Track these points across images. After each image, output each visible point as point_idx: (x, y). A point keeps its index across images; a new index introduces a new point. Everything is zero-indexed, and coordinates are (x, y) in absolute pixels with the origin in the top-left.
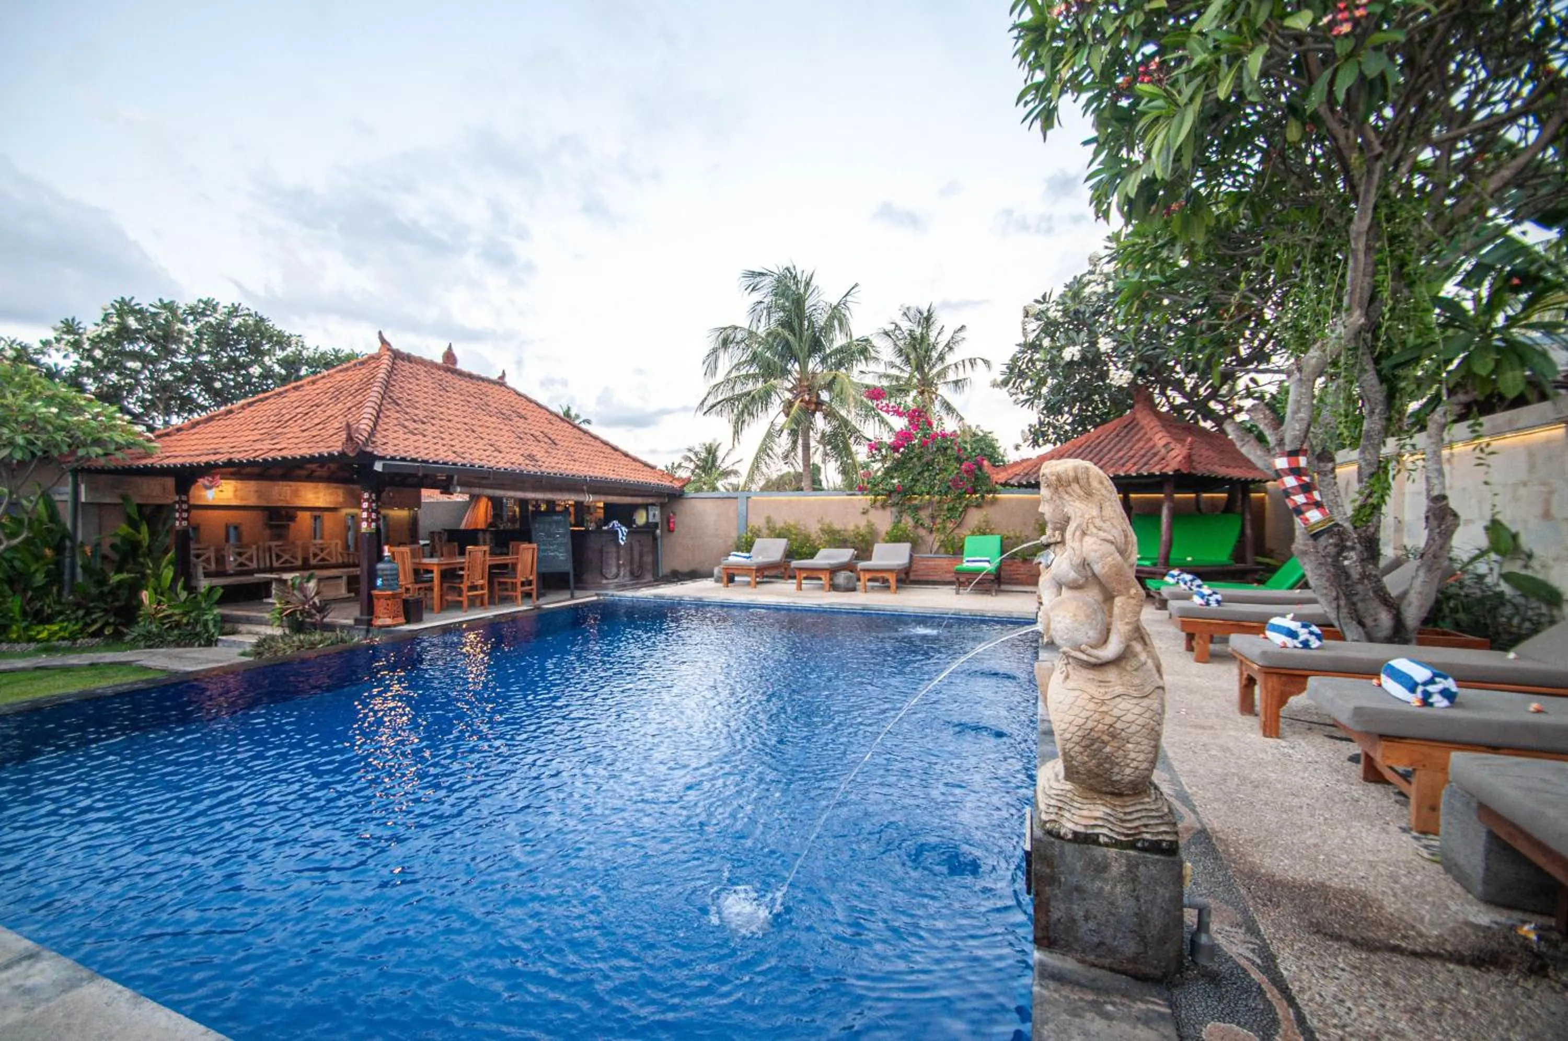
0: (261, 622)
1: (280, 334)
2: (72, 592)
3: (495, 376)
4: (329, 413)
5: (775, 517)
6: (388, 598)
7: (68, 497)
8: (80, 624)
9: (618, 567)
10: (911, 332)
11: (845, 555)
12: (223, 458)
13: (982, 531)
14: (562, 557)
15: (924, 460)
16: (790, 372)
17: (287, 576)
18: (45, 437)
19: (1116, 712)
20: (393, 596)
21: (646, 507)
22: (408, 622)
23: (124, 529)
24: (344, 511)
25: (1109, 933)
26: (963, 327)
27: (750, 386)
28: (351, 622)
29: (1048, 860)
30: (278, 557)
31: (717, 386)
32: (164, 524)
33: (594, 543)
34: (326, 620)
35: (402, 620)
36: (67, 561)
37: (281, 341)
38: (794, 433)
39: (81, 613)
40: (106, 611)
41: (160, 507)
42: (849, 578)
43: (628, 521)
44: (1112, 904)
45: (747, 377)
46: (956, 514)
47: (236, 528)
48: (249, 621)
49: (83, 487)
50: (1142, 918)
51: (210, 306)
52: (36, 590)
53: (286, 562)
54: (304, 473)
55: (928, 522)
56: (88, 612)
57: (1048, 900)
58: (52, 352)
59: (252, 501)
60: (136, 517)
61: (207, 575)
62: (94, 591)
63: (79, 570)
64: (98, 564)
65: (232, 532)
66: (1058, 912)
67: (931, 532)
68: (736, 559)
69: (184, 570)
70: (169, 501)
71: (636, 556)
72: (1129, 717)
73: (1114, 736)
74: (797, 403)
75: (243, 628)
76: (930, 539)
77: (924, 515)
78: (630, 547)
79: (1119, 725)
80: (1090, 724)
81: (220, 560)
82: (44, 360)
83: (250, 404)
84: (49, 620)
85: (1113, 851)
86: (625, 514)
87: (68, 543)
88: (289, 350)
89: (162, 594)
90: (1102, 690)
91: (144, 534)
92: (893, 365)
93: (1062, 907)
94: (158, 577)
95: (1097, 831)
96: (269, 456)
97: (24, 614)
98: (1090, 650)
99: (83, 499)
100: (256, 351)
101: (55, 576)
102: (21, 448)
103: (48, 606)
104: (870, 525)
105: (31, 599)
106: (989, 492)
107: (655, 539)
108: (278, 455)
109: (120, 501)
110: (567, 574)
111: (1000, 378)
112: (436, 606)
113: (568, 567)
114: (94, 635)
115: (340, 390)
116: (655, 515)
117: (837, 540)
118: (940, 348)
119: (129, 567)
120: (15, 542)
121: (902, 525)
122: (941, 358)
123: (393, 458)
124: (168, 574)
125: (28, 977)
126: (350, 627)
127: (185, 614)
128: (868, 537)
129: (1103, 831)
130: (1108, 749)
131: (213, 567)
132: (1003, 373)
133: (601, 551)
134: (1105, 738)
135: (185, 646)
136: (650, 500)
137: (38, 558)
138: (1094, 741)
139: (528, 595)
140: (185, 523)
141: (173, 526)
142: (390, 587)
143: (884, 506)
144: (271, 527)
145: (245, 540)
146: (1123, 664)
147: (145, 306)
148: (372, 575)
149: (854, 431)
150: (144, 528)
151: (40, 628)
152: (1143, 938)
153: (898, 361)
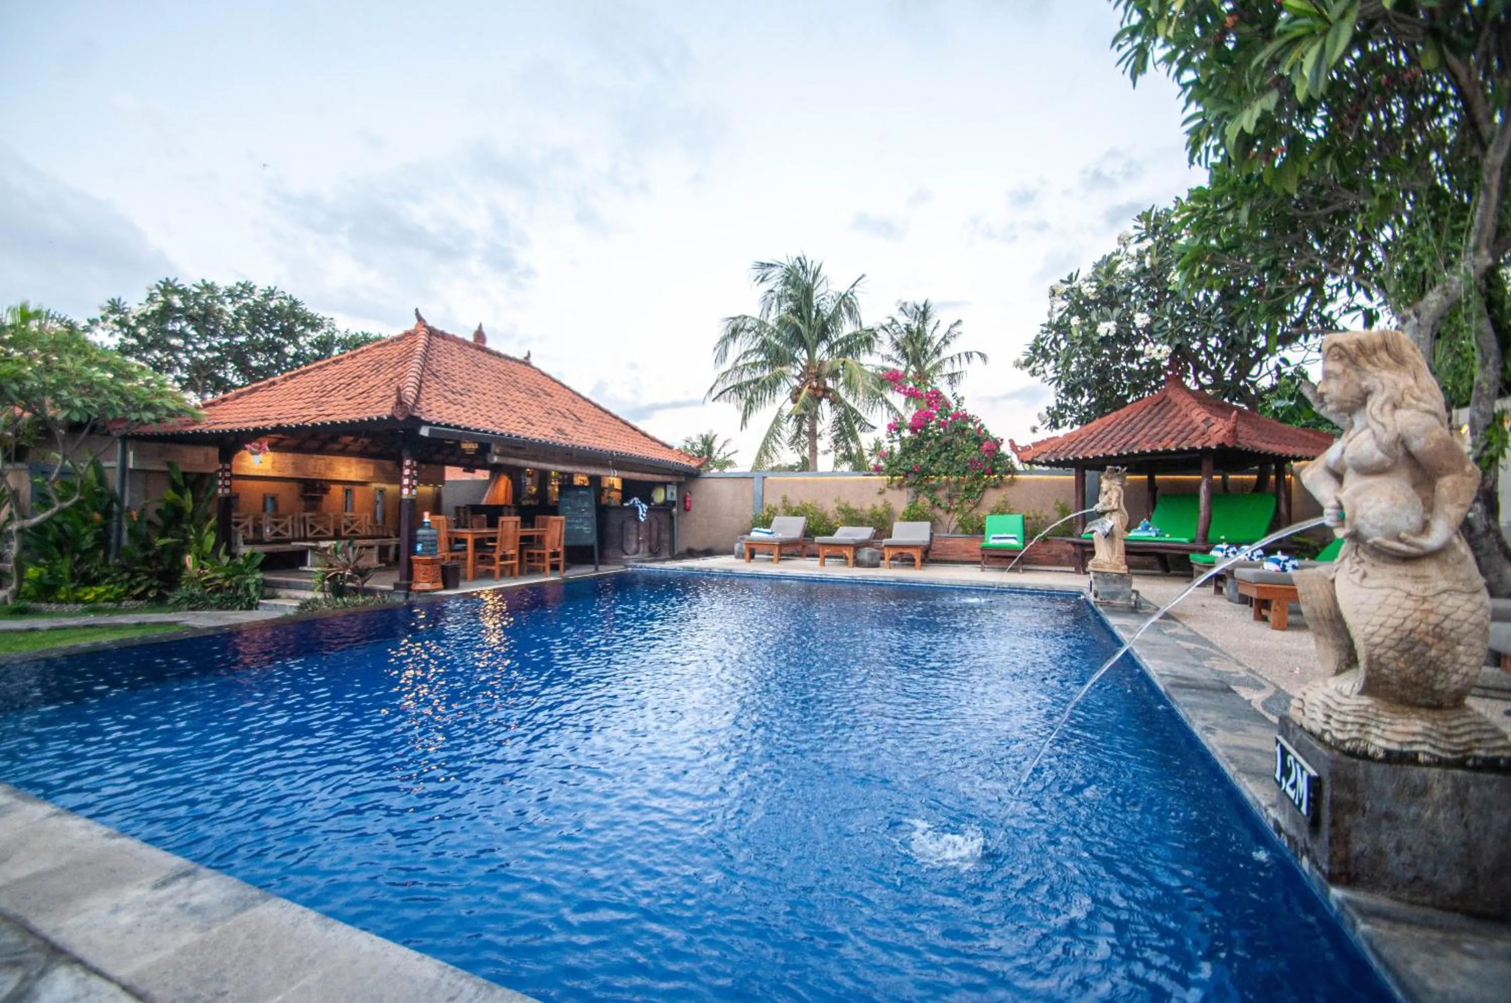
0: (299, 587)
1: (313, 317)
2: (117, 556)
3: (520, 356)
4: (371, 383)
5: (790, 497)
6: (426, 563)
7: (116, 464)
8: (126, 586)
9: (638, 543)
10: (908, 327)
11: (865, 533)
12: (273, 424)
13: (1001, 510)
14: (587, 531)
15: (943, 441)
16: (796, 360)
17: (323, 544)
18: (101, 400)
19: (1443, 609)
20: (432, 562)
21: (664, 485)
22: (446, 587)
23: (170, 495)
24: (374, 486)
25: (1429, 866)
26: (959, 322)
27: (758, 374)
28: (391, 587)
29: (1349, 784)
30: (312, 528)
31: (725, 374)
32: (208, 490)
33: (614, 519)
34: (366, 585)
35: (440, 585)
36: (115, 524)
37: (313, 324)
38: (800, 419)
39: (126, 576)
40: (150, 575)
41: (202, 476)
42: (873, 554)
43: (647, 499)
44: (1433, 833)
45: (755, 365)
46: (974, 493)
47: (273, 499)
48: (289, 586)
49: (131, 454)
50: (1471, 848)
51: (248, 288)
52: (82, 553)
53: (319, 532)
54: (338, 447)
55: (944, 503)
56: (134, 575)
57: (1349, 830)
58: (98, 331)
59: (289, 473)
60: (181, 483)
61: (246, 542)
62: (139, 555)
63: (125, 535)
64: (144, 529)
65: (269, 505)
66: (1360, 844)
67: (948, 511)
68: (758, 534)
69: (225, 534)
70: (212, 470)
71: (655, 534)
72: (1461, 615)
73: (1440, 637)
74: (805, 390)
75: (282, 592)
76: (946, 519)
77: (941, 495)
78: (649, 523)
79: (1447, 624)
80: (1409, 625)
81: (258, 529)
82: (91, 337)
83: (292, 377)
84: (95, 582)
85: (1435, 772)
86: (644, 491)
87: (115, 507)
88: (322, 332)
89: (204, 559)
90: (1421, 586)
91: (188, 501)
92: (889, 358)
93: (1367, 837)
94: (200, 543)
95: (1416, 748)
96: (318, 421)
97: (73, 576)
98: (1412, 539)
99: (131, 465)
100: (289, 333)
101: (102, 541)
102: (78, 409)
103: (93, 568)
104: (886, 504)
105: (80, 561)
106: (1007, 473)
107: (672, 517)
108: (328, 420)
109: (165, 468)
110: (592, 547)
111: (1023, 359)
112: (470, 575)
113: (592, 540)
114: (138, 597)
115: (380, 363)
116: (672, 493)
117: (853, 519)
118: (936, 342)
119: (172, 532)
120: (67, 504)
121: (919, 504)
122: (938, 352)
123: (438, 424)
124: (210, 540)
125: (191, 895)
126: (389, 592)
127: (227, 577)
128: (884, 516)
129: (1423, 749)
130: (1433, 653)
131: (251, 535)
132: (1026, 354)
133: (622, 527)
134: (1430, 640)
135: (227, 608)
136: (668, 479)
137: (86, 521)
138: (1414, 644)
139: (555, 567)
140: (227, 491)
141: (216, 493)
142: (430, 552)
143: (900, 487)
144: (306, 499)
145: (282, 510)
146: (1443, 556)
147: (188, 286)
148: (413, 541)
149: (859, 419)
150: (189, 496)
151: (87, 589)
152: (1472, 872)
153: (895, 355)
